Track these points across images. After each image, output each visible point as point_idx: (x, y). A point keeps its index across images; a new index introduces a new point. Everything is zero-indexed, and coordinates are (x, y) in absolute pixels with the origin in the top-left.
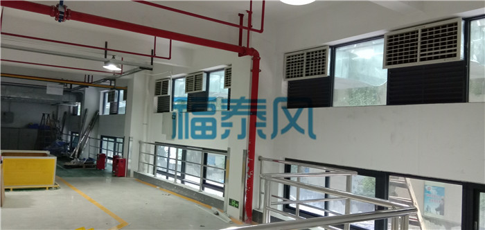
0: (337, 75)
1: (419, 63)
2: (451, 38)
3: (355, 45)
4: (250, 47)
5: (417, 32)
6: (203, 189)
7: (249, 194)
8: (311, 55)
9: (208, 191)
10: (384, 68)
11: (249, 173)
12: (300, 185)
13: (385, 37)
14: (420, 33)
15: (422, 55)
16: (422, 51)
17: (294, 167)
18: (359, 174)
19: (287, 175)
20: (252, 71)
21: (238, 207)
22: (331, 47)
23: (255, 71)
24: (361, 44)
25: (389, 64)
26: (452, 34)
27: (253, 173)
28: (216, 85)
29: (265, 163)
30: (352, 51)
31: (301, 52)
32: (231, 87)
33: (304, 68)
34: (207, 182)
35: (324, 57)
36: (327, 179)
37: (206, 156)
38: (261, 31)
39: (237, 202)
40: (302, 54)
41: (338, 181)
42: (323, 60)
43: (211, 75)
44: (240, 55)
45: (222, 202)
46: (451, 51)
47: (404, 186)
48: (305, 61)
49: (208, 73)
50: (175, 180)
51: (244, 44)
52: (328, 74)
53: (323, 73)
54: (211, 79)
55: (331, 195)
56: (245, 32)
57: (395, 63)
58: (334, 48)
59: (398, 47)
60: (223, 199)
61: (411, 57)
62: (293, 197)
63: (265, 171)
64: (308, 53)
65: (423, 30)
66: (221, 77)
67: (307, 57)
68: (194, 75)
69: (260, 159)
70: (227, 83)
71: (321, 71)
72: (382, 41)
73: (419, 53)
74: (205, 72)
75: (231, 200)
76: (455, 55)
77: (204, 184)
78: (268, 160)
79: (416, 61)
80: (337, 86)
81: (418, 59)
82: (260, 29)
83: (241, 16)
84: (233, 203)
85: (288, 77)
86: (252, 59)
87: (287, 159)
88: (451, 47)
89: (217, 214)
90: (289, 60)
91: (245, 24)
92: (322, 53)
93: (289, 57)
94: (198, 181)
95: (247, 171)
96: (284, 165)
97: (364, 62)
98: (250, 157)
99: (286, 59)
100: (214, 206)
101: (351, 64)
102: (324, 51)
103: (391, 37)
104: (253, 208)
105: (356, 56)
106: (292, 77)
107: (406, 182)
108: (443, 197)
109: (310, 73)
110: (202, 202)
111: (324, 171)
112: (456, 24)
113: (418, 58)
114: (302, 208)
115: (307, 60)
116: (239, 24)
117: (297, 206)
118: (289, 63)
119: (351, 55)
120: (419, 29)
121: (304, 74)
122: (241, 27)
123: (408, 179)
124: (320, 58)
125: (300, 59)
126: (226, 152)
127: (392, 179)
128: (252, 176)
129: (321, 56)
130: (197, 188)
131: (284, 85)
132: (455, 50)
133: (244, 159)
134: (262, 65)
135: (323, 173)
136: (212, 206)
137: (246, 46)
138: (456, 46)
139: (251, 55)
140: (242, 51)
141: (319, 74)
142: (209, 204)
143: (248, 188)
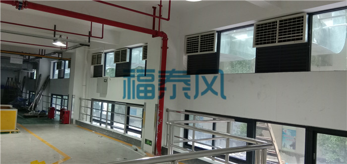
0: (222, 51)
1: (277, 44)
2: (299, 27)
3: (235, 31)
4: (160, 31)
5: (277, 22)
6: (127, 132)
7: (159, 135)
8: (204, 37)
9: (130, 134)
10: (253, 47)
11: (159, 121)
12: (195, 129)
13: (255, 25)
14: (278, 23)
15: (279, 38)
16: (279, 35)
17: (191, 117)
18: (236, 121)
19: (187, 122)
20: (162, 48)
21: (151, 145)
22: (217, 32)
23: (164, 48)
24: (239, 30)
25: (257, 44)
26: (300, 24)
27: (162, 120)
28: (137, 58)
29: (171, 114)
30: (233, 35)
31: (197, 35)
32: (147, 59)
33: (199, 46)
34: (130, 127)
35: (212, 39)
36: (214, 124)
37: (129, 109)
38: (168, 19)
39: (151, 142)
40: (198, 37)
41: (222, 125)
42: (212, 41)
43: (133, 51)
44: (153, 37)
45: (140, 142)
46: (299, 36)
47: (267, 129)
48: (199, 41)
49: (131, 49)
50: (106, 126)
51: (156, 29)
52: (215, 50)
53: (212, 50)
54: (132, 53)
55: (217, 136)
56: (157, 20)
57: (261, 44)
58: (220, 33)
59: (263, 33)
60: (141, 139)
61: (272, 39)
62: (190, 137)
63: (171, 119)
64: (202, 36)
65: (280, 21)
66: (140, 52)
67: (201, 38)
68: (120, 50)
69: (167, 110)
70: (145, 56)
71: (210, 49)
72: (252, 28)
73: (277, 37)
74: (129, 48)
75: (146, 140)
76: (302, 39)
77: (127, 129)
78: (173, 111)
79: (275, 42)
80: (221, 59)
81: (277, 42)
82: (167, 18)
83: (154, 8)
84: (148, 142)
85: (188, 53)
86: (162, 39)
87: (186, 111)
88: (299, 33)
89: (136, 150)
90: (188, 40)
91: (157, 14)
92: (211, 36)
93: (189, 38)
94: (123, 126)
95: (158, 119)
96: (184, 115)
97: (240, 42)
98: (160, 109)
99: (186, 40)
100: (134, 145)
101: (232, 44)
102: (212, 34)
103: (259, 25)
104: (162, 145)
105: (235, 38)
106: (190, 53)
107: (268, 126)
108: (295, 137)
109: (203, 50)
110: (126, 142)
111: (212, 119)
112: (303, 17)
113: (277, 40)
114: (196, 145)
115: (201, 41)
116: (152, 14)
117: (193, 144)
118: (188, 42)
119: (232, 38)
120: (278, 20)
121: (199, 50)
122: (154, 16)
123: (269, 124)
124: (210, 39)
125: (196, 40)
126: (143, 105)
127: (258, 124)
128: (162, 123)
130: (122, 132)
131: (185, 58)
132: (302, 35)
133: (156, 111)
134: (169, 44)
135: (211, 120)
136: (133, 144)
137: (158, 30)
138: (302, 32)
139: (161, 36)
140: (155, 33)
142: (131, 143)
143: (158, 131)
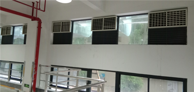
0: (74, 32)
1: (103, 30)
2: (113, 22)
3: (80, 22)
4: (37, 17)
6: (10, 80)
7: (35, 81)
8: (64, 23)
9: (12, 81)
10: (91, 31)
11: (35, 72)
12: (58, 75)
13: (92, 19)
14: (104, 20)
15: (104, 27)
16: (104, 26)
20: (37, 27)
21: (29, 87)
23: (39, 28)
24: (82, 21)
25: (93, 29)
26: (113, 21)
27: (37, 72)
28: (18, 32)
29: (43, 68)
32: (27, 34)
33: (61, 28)
34: (12, 77)
35: (69, 25)
36: (69, 73)
38: (44, 11)
39: (28, 85)
40: (60, 23)
42: (69, 26)
44: (32, 20)
45: (21, 86)
46: (113, 27)
47: (96, 74)
48: (61, 25)
49: (14, 27)
52: (71, 31)
53: (68, 31)
54: (15, 30)
56: (35, 10)
57: (95, 29)
58: (73, 22)
59: (96, 24)
60: (21, 84)
61: (100, 28)
63: (42, 72)
64: (63, 23)
65: (105, 19)
66: (20, 29)
67: (62, 24)
68: (6, 27)
69: (40, 66)
70: (25, 31)
71: (68, 30)
72: (91, 21)
73: (103, 27)
74: (12, 26)
75: (25, 85)
76: (114, 28)
77: (10, 78)
78: (43, 66)
83: (33, 3)
84: (26, 86)
85: (54, 31)
86: (38, 22)
87: (52, 65)
88: (113, 25)
89: (18, 91)
90: (54, 24)
92: (68, 23)
93: (54, 23)
94: (7, 77)
96: (51, 68)
97: (83, 27)
98: (36, 65)
100: (16, 88)
101: (79, 28)
102: (69, 22)
103: (94, 20)
104: (36, 87)
106: (55, 31)
107: (97, 72)
109: (63, 30)
110: (10, 86)
112: (115, 18)
113: (103, 28)
115: (62, 25)
116: (32, 6)
118: (54, 25)
119: (79, 25)
124: (67, 25)
125: (59, 25)
126: (23, 63)
129: (68, 24)
130: (7, 80)
131: (52, 35)
132: (115, 27)
133: (33, 66)
134: (42, 25)
137: (35, 16)
138: (115, 25)
139: (37, 20)
140: (34, 18)
141: (67, 31)
142: (13, 87)
143: (34, 79)
